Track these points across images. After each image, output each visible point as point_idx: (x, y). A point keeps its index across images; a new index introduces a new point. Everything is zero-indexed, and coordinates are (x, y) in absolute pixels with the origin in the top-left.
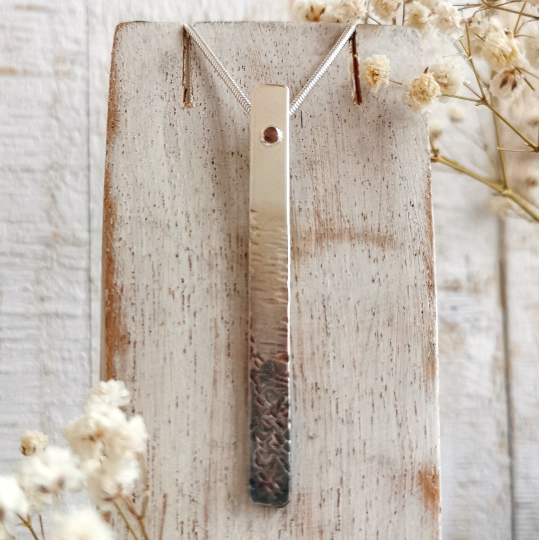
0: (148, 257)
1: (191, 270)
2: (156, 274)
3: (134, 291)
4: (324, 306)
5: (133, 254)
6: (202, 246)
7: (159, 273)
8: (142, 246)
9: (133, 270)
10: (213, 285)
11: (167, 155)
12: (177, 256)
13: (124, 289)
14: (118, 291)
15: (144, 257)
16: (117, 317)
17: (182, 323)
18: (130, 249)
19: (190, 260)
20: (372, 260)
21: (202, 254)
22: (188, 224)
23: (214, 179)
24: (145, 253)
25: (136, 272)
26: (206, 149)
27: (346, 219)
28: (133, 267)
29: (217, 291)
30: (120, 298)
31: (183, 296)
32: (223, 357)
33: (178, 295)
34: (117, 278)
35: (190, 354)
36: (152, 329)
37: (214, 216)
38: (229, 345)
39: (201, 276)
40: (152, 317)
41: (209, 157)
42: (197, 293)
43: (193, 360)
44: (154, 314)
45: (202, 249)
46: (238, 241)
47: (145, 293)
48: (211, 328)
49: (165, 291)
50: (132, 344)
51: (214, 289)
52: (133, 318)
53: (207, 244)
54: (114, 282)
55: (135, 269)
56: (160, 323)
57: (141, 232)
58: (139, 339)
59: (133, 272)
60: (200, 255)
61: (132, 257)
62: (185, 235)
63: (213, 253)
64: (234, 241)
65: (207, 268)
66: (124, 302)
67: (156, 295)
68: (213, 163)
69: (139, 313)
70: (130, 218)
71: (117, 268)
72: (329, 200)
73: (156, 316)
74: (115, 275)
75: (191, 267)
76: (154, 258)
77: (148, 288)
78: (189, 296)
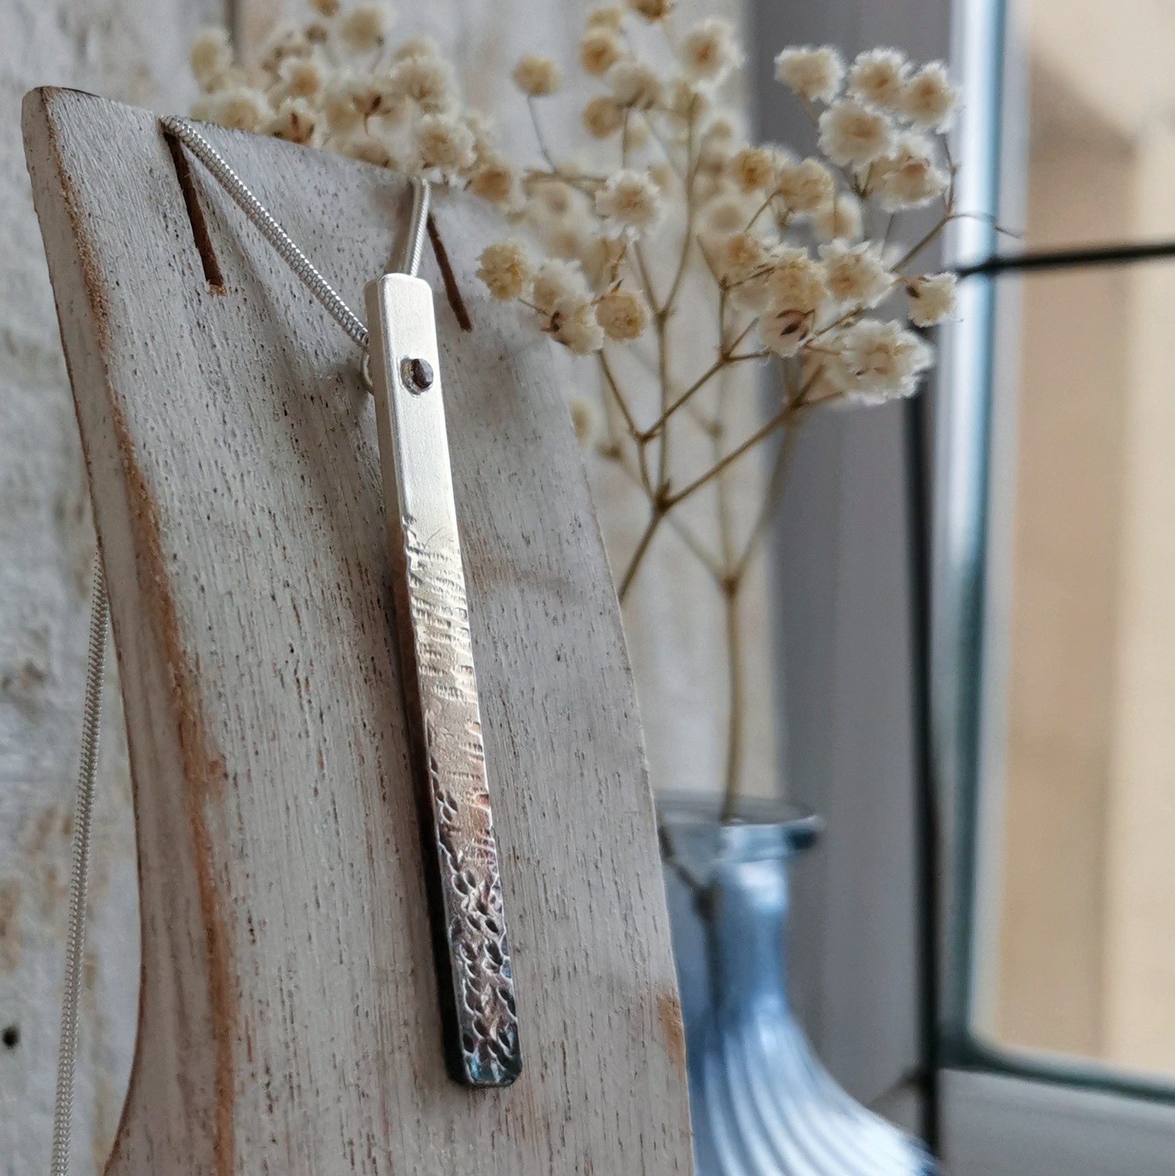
0: (229, 597)
1: (300, 628)
2: (248, 633)
3: (219, 668)
4: (504, 704)
5: (203, 589)
6: (308, 580)
7: (252, 632)
8: (214, 574)
9: (209, 624)
10: (341, 659)
11: (210, 388)
12: (274, 598)
13: (201, 664)
14: (192, 666)
15: (222, 598)
16: (198, 721)
17: (303, 735)
18: (196, 579)
20: (550, 620)
21: (312, 596)
22: (277, 534)
23: (295, 446)
24: (222, 590)
25: (215, 626)
26: (268, 382)
27: (505, 542)
28: (207, 616)
29: (349, 672)
30: (197, 682)
31: (298, 681)
32: (376, 801)
33: (289, 679)
34: (186, 639)
35: (325, 797)
36: (259, 748)
37: (314, 520)
38: (382, 779)
39: (318, 640)
40: (255, 722)
41: (276, 400)
42: (318, 676)
43: (331, 810)
44: (258, 717)
45: (310, 587)
46: (360, 572)
47: (237, 672)
48: (350, 745)
49: (267, 670)
50: (231, 779)
51: (341, 665)
52: (226, 725)
53: (315, 576)
54: (182, 649)
55: (210, 620)
56: (270, 734)
57: (207, 542)
58: (241, 769)
59: (210, 628)
60: (308, 598)
61: (201, 594)
62: (277, 554)
63: (327, 594)
64: (355, 571)
65: (325, 625)
66: (204, 691)
67: (256, 678)
68: (286, 413)
69: (233, 715)
70: (181, 512)
71: (182, 618)
73: (262, 722)
74: (181, 633)
75: (299, 622)
76: (238, 599)
77: (241, 663)
78: (307, 679)
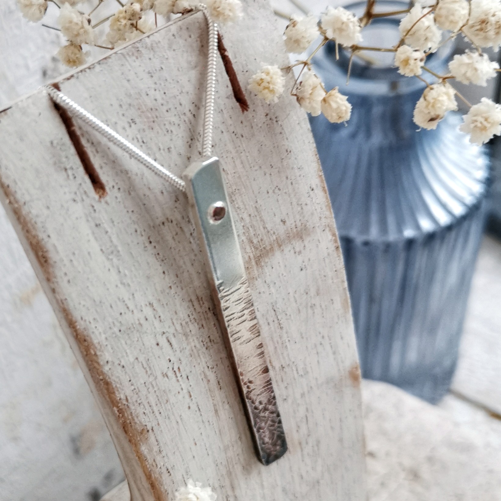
0: (136, 361)
1: (173, 348)
2: (148, 369)
3: (137, 394)
4: (275, 311)
5: (123, 367)
6: (173, 324)
7: (150, 368)
8: (127, 356)
9: (129, 379)
10: (194, 348)
11: (108, 259)
12: (158, 344)
13: (129, 398)
14: (125, 402)
15: (133, 363)
16: (132, 421)
17: (180, 391)
18: (119, 365)
19: (169, 341)
20: (297, 254)
21: (176, 330)
22: (155, 312)
23: (158, 257)
24: (132, 359)
25: (132, 379)
26: (139, 232)
27: (272, 232)
28: (128, 377)
29: (198, 351)
30: (128, 407)
31: (175, 371)
32: (217, 392)
33: (170, 374)
34: (119, 393)
35: (194, 407)
36: (161, 411)
37: (173, 291)
38: (219, 382)
39: (182, 348)
40: (158, 403)
41: (144, 238)
42: (184, 363)
43: (197, 409)
44: (158, 400)
45: (175, 326)
46: (199, 301)
47: (146, 389)
48: (202, 379)
49: (160, 377)
50: (150, 431)
51: (195, 351)
52: (144, 413)
53: (177, 319)
54: (118, 399)
55: (130, 377)
56: (165, 402)
57: (121, 344)
58: (154, 424)
59: (130, 381)
60: (175, 332)
61: (123, 369)
62: (157, 323)
63: (184, 323)
64: (196, 303)
65: (184, 338)
66: (132, 407)
67: (155, 385)
68: (151, 242)
69: (147, 406)
70: (106, 339)
71: (116, 386)
72: (254, 223)
73: (160, 400)
74: (117, 392)
75: (172, 346)
76: (141, 359)
77: (147, 384)
78: (179, 368)
